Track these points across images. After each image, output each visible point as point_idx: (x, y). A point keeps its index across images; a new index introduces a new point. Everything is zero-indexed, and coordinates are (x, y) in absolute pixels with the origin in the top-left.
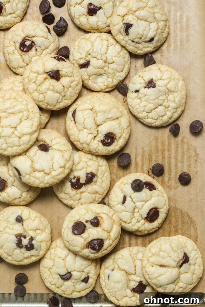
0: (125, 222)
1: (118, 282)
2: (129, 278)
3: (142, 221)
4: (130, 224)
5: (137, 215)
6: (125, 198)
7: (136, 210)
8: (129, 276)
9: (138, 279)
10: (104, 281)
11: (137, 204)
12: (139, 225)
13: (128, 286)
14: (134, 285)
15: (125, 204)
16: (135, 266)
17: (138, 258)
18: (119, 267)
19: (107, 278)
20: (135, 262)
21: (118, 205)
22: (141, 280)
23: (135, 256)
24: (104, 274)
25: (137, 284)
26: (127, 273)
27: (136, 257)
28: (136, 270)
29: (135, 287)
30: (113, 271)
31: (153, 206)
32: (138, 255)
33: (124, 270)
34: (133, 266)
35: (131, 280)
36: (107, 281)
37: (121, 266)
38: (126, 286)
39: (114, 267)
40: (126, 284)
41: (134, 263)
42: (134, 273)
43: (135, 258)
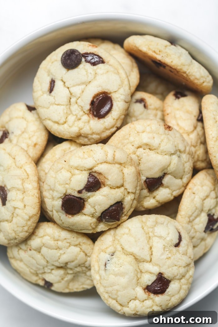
0: (57, 123)
1: (122, 275)
2: (141, 267)
3: (85, 118)
4: (66, 125)
5: (75, 108)
6: (53, 83)
7: (73, 100)
8: (140, 264)
9: (156, 270)
10: (98, 272)
11: (73, 90)
12: (80, 124)
13: (138, 283)
14: (149, 279)
15: (53, 93)
16: (151, 248)
17: (155, 234)
18: (123, 249)
19: (103, 267)
20: (151, 241)
21: (42, 95)
22: (161, 272)
23: (151, 230)
24: (98, 261)
25: (154, 278)
26: (138, 260)
27: (153, 232)
28: (152, 254)
29: (150, 283)
30: (112, 255)
31: (100, 90)
32: (156, 229)
33: (132, 254)
34: (147, 248)
35: (143, 271)
36: (102, 272)
37: (126, 247)
38: (135, 281)
39: (115, 248)
40: (135, 278)
41: (148, 242)
42: (149, 260)
43: (151, 234)
